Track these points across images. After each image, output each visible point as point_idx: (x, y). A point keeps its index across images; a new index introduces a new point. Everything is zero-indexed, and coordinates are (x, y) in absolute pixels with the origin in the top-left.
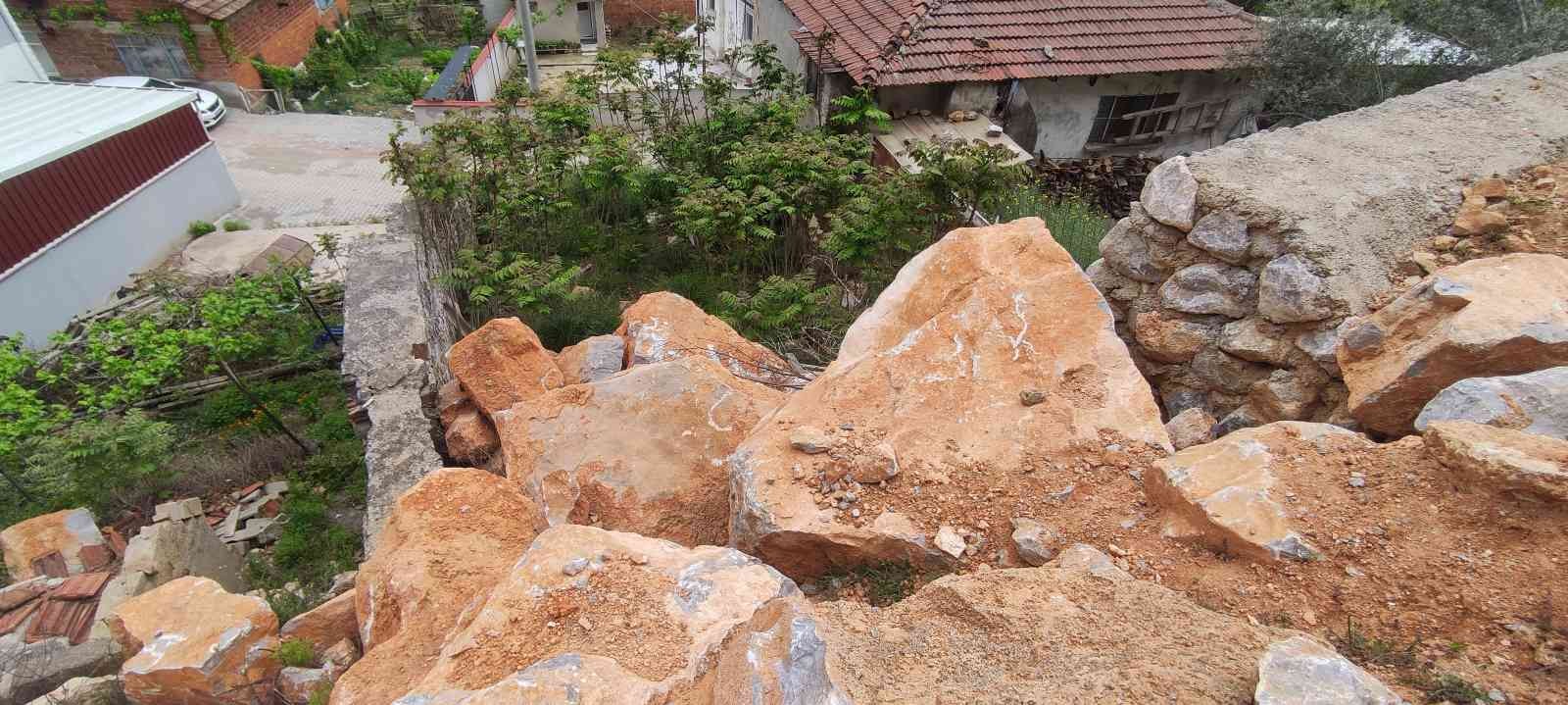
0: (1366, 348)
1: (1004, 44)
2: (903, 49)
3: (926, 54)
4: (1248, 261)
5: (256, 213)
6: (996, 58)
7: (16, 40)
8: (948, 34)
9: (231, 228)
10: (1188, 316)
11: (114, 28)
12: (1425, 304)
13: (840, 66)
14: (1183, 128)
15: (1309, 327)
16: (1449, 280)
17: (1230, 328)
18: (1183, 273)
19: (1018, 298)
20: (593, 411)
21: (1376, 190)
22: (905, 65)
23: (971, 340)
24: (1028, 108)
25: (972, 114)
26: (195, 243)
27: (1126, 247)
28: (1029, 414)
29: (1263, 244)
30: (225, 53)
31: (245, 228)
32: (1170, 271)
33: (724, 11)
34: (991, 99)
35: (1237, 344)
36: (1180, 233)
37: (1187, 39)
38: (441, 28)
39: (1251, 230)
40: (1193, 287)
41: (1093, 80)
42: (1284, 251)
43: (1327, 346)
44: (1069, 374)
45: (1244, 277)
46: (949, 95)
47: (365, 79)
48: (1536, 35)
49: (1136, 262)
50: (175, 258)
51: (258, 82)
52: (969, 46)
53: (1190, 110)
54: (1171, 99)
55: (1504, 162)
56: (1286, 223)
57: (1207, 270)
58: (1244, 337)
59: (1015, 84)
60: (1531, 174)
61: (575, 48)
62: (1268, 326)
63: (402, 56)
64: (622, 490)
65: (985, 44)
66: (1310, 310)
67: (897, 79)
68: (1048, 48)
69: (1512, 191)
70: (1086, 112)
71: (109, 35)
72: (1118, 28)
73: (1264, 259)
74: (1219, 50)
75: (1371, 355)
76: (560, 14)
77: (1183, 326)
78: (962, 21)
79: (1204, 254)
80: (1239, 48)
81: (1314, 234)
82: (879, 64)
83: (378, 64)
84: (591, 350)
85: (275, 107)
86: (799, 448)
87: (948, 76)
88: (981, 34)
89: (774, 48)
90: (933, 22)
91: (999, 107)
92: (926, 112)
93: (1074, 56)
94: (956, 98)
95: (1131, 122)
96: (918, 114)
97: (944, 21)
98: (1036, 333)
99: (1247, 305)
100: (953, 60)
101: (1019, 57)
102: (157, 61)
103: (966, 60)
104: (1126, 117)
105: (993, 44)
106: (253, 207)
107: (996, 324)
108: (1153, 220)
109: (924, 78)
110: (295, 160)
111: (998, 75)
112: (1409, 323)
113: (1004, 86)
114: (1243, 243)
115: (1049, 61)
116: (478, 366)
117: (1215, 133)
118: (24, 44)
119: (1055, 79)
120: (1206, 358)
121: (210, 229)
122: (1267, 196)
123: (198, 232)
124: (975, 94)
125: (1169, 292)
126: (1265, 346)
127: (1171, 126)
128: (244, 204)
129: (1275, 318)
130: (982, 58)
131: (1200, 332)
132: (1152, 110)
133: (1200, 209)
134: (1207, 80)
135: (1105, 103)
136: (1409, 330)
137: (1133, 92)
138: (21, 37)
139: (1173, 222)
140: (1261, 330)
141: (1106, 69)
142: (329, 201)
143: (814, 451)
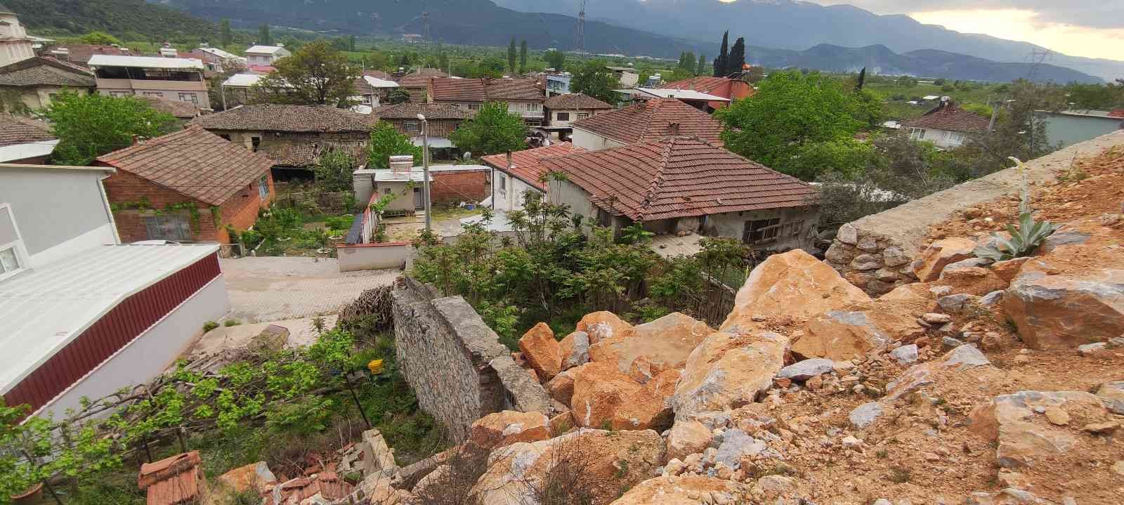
0: (920, 267)
1: (697, 199)
2: (651, 203)
3: (663, 205)
4: (877, 251)
5: (241, 315)
6: (695, 205)
7: (110, 222)
8: (671, 195)
9: (229, 324)
10: (862, 271)
11: (150, 212)
12: (932, 251)
13: (620, 212)
14: (786, 234)
15: (902, 266)
16: (937, 244)
17: (877, 272)
18: (857, 258)
19: (806, 272)
20: (638, 338)
21: (908, 228)
22: (654, 210)
23: (795, 285)
24: (714, 228)
25: (689, 232)
26: (207, 335)
27: (835, 253)
28: (826, 300)
29: (881, 245)
30: (214, 223)
31: (239, 324)
32: (852, 258)
33: (512, 190)
34: (696, 224)
35: (882, 276)
36: (853, 245)
37: (780, 193)
38: (329, 205)
39: (877, 241)
40: (862, 262)
41: (741, 213)
42: (889, 246)
43: (909, 270)
44: (834, 289)
45: (878, 255)
46: (677, 223)
47: (288, 236)
48: (931, 186)
49: (840, 257)
50: (195, 345)
51: (228, 240)
52: (681, 200)
53: (787, 226)
54: (776, 221)
55: (938, 220)
56: (887, 238)
57: (866, 255)
58: (883, 273)
59: (707, 217)
60: (946, 223)
61: (412, 214)
62: (890, 268)
63: (307, 222)
64: (662, 364)
65: (688, 199)
66: (902, 261)
67: (652, 217)
68: (719, 199)
69: (943, 227)
70: (739, 230)
71: (143, 218)
72: (747, 189)
73: (883, 249)
74: (800, 198)
75: (922, 268)
76: (405, 194)
77: (862, 275)
78: (674, 189)
79: (863, 251)
80: (809, 197)
81: (895, 240)
82: (643, 211)
83: (294, 227)
84: (575, 338)
85: (239, 254)
86: (756, 320)
87: (676, 215)
88: (686, 194)
89: (569, 207)
90: (662, 190)
91: (701, 228)
92: (666, 233)
93: (731, 203)
94: (680, 225)
95: (761, 232)
96: (662, 234)
97: (667, 190)
98: (817, 280)
99: (881, 265)
100: (676, 207)
101: (706, 205)
102: (170, 231)
103: (683, 207)
104: (759, 230)
105: (693, 199)
106: (238, 312)
107: (802, 279)
108: (843, 243)
109: (665, 216)
110: (261, 283)
111: (699, 213)
112: (930, 257)
113: (702, 218)
114: (875, 245)
115: (721, 205)
116: (535, 344)
117: (800, 236)
118: (114, 224)
119: (725, 213)
120: (872, 283)
121: (216, 326)
122: (879, 231)
123: (208, 328)
124: (689, 222)
125: (854, 264)
126: (890, 274)
127: (779, 233)
128: (233, 310)
129: (892, 265)
130: (689, 205)
131: (868, 275)
132: (769, 227)
133: (859, 237)
134: (793, 212)
135: (747, 223)
136: (930, 258)
137: (759, 219)
138: (113, 220)
139: (851, 242)
140: (888, 270)
141: (747, 208)
142: (287, 306)
143: (761, 321)
